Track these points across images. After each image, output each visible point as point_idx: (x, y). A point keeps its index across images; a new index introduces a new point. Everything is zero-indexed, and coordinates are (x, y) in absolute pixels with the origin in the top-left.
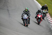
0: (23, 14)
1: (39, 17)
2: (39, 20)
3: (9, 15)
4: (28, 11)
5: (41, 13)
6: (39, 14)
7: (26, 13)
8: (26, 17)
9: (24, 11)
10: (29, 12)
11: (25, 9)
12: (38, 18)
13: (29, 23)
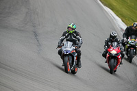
0: (62, 40)
4: (75, 32)
5: (118, 43)
6: (112, 46)
8: (71, 50)
11: (68, 27)
12: (108, 57)
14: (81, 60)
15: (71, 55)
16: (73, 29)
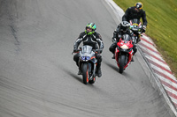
0: (79, 43)
1: (125, 47)
2: (123, 57)
3: (18, 43)
4: (95, 34)
5: (130, 36)
7: (89, 40)
9: (83, 34)
10: (98, 37)
11: (87, 28)
12: (118, 53)
13: (98, 73)
14: (101, 67)
15: (91, 62)
16: (93, 30)
